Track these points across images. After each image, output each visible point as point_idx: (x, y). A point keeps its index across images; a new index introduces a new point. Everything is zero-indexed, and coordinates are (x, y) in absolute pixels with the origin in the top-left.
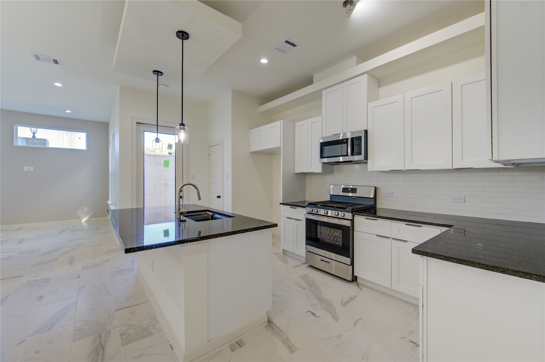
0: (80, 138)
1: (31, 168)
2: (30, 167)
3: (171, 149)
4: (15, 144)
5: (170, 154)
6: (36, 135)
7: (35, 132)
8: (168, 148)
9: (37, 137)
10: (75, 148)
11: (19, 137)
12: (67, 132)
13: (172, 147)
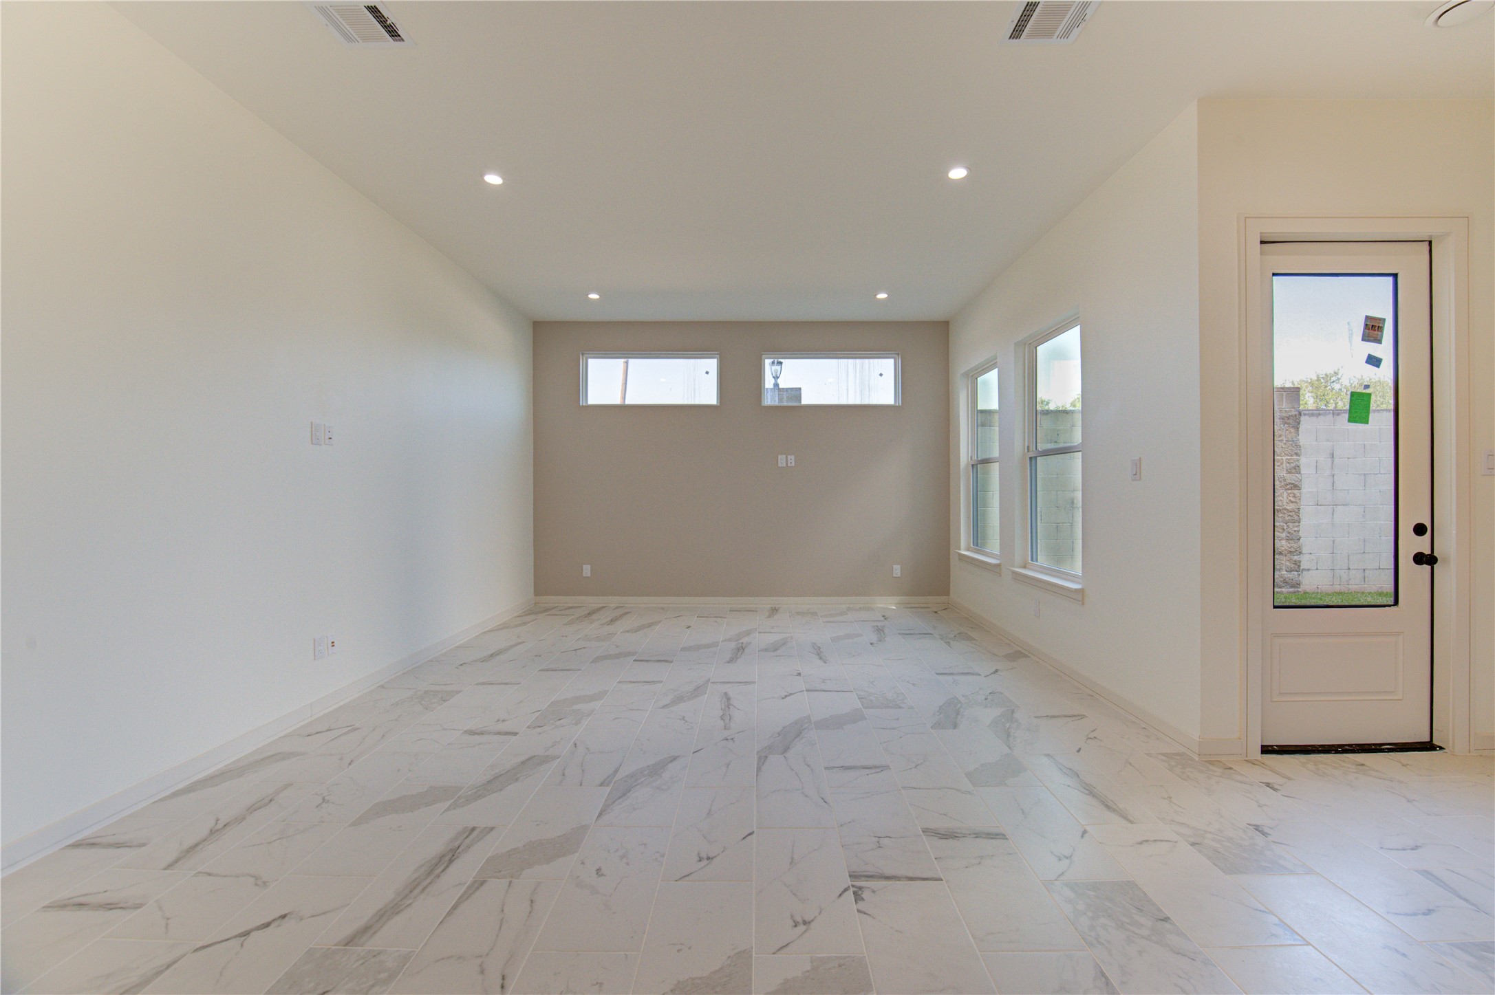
0: (881, 375)
1: (792, 458)
2: (789, 457)
3: (1379, 341)
4: (763, 405)
5: (1374, 361)
6: (779, 381)
7: (778, 374)
8: (1366, 338)
9: (781, 386)
10: (871, 403)
11: (767, 389)
12: (854, 360)
13: (1380, 329)
